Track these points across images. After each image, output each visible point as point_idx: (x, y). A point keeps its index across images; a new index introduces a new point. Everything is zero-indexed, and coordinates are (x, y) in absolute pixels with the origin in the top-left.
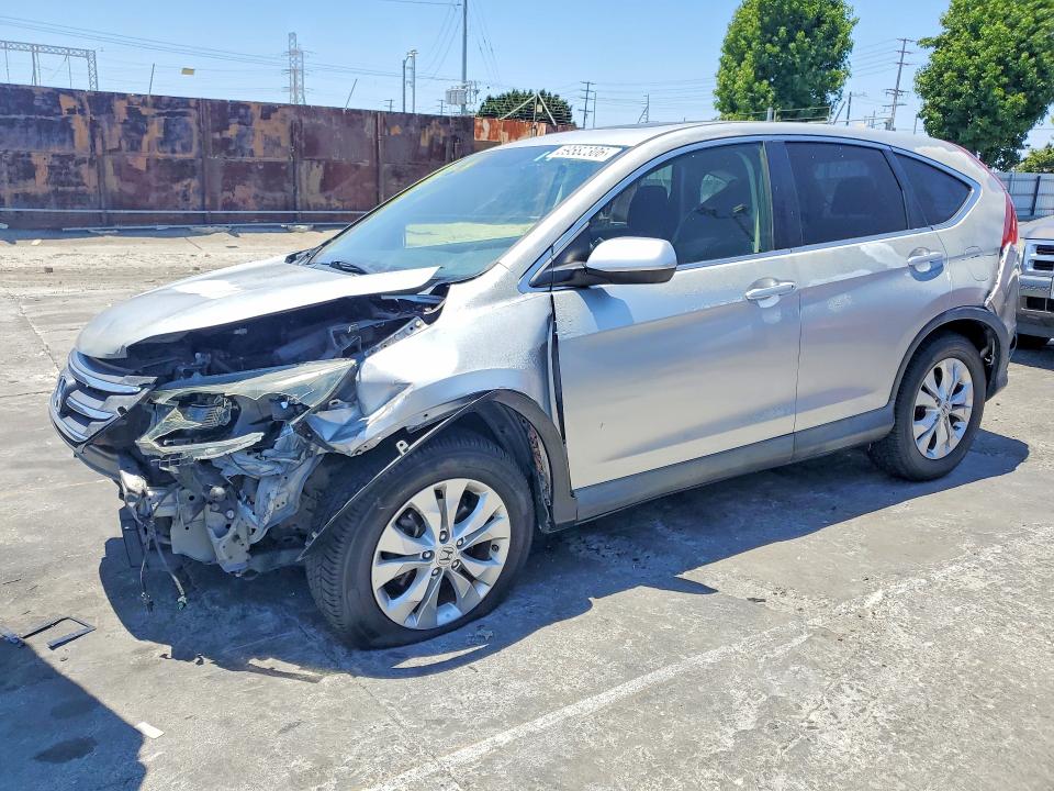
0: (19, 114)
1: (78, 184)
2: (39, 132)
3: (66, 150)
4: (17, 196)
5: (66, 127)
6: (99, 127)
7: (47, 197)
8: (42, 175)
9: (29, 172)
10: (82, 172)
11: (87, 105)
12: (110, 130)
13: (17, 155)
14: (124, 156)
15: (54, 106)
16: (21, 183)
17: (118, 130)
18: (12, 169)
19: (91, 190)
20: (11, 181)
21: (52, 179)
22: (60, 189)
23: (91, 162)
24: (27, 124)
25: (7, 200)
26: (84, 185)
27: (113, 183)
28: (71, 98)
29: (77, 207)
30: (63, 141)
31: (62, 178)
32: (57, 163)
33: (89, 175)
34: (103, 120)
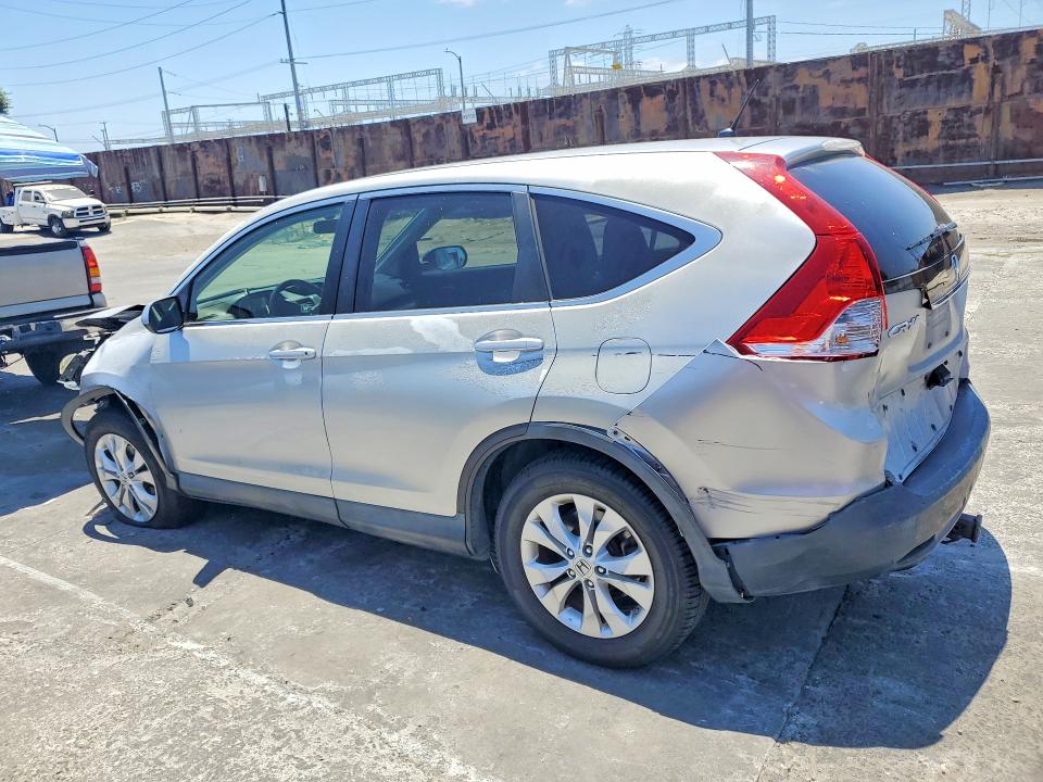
0: (922, 72)
1: (969, 136)
2: (939, 88)
3: (963, 102)
4: (908, 153)
5: (967, 78)
6: (1000, 72)
7: (936, 152)
8: (934, 131)
9: (923, 129)
10: (976, 123)
11: (991, 51)
12: (1013, 72)
13: (915, 114)
14: (1025, 99)
15: (956, 59)
16: (914, 140)
17: (1022, 72)
18: (909, 128)
19: (982, 141)
20: (905, 140)
21: (945, 134)
22: (951, 142)
23: (988, 111)
24: (928, 82)
25: (899, 158)
26: (976, 136)
27: (1008, 130)
28: (976, 46)
29: (965, 160)
30: (960, 94)
31: (955, 131)
32: (951, 117)
33: (982, 126)
34: (1007, 65)
